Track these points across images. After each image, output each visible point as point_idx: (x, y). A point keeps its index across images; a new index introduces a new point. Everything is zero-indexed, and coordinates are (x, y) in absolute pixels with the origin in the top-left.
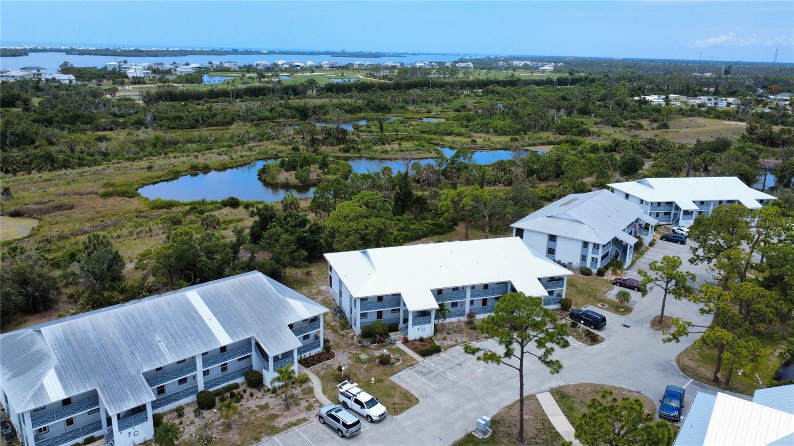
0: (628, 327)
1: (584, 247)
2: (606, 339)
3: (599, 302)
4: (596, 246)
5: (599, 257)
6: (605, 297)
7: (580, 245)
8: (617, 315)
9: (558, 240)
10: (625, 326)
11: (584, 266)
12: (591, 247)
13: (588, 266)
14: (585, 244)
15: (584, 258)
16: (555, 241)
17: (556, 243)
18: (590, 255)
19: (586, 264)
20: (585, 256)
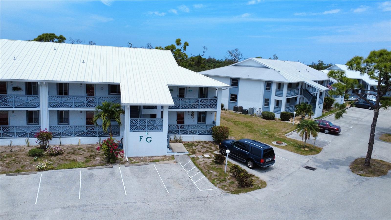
0: (313, 169)
1: (267, 89)
2: (268, 184)
3: (274, 141)
4: (280, 86)
5: (283, 99)
6: (285, 137)
7: (262, 87)
8: (298, 155)
9: (241, 84)
10: (307, 167)
11: (266, 110)
12: (274, 88)
13: (272, 110)
14: (268, 85)
15: (267, 102)
16: (237, 85)
17: (238, 88)
18: (273, 98)
19: (269, 108)
20: (268, 100)
